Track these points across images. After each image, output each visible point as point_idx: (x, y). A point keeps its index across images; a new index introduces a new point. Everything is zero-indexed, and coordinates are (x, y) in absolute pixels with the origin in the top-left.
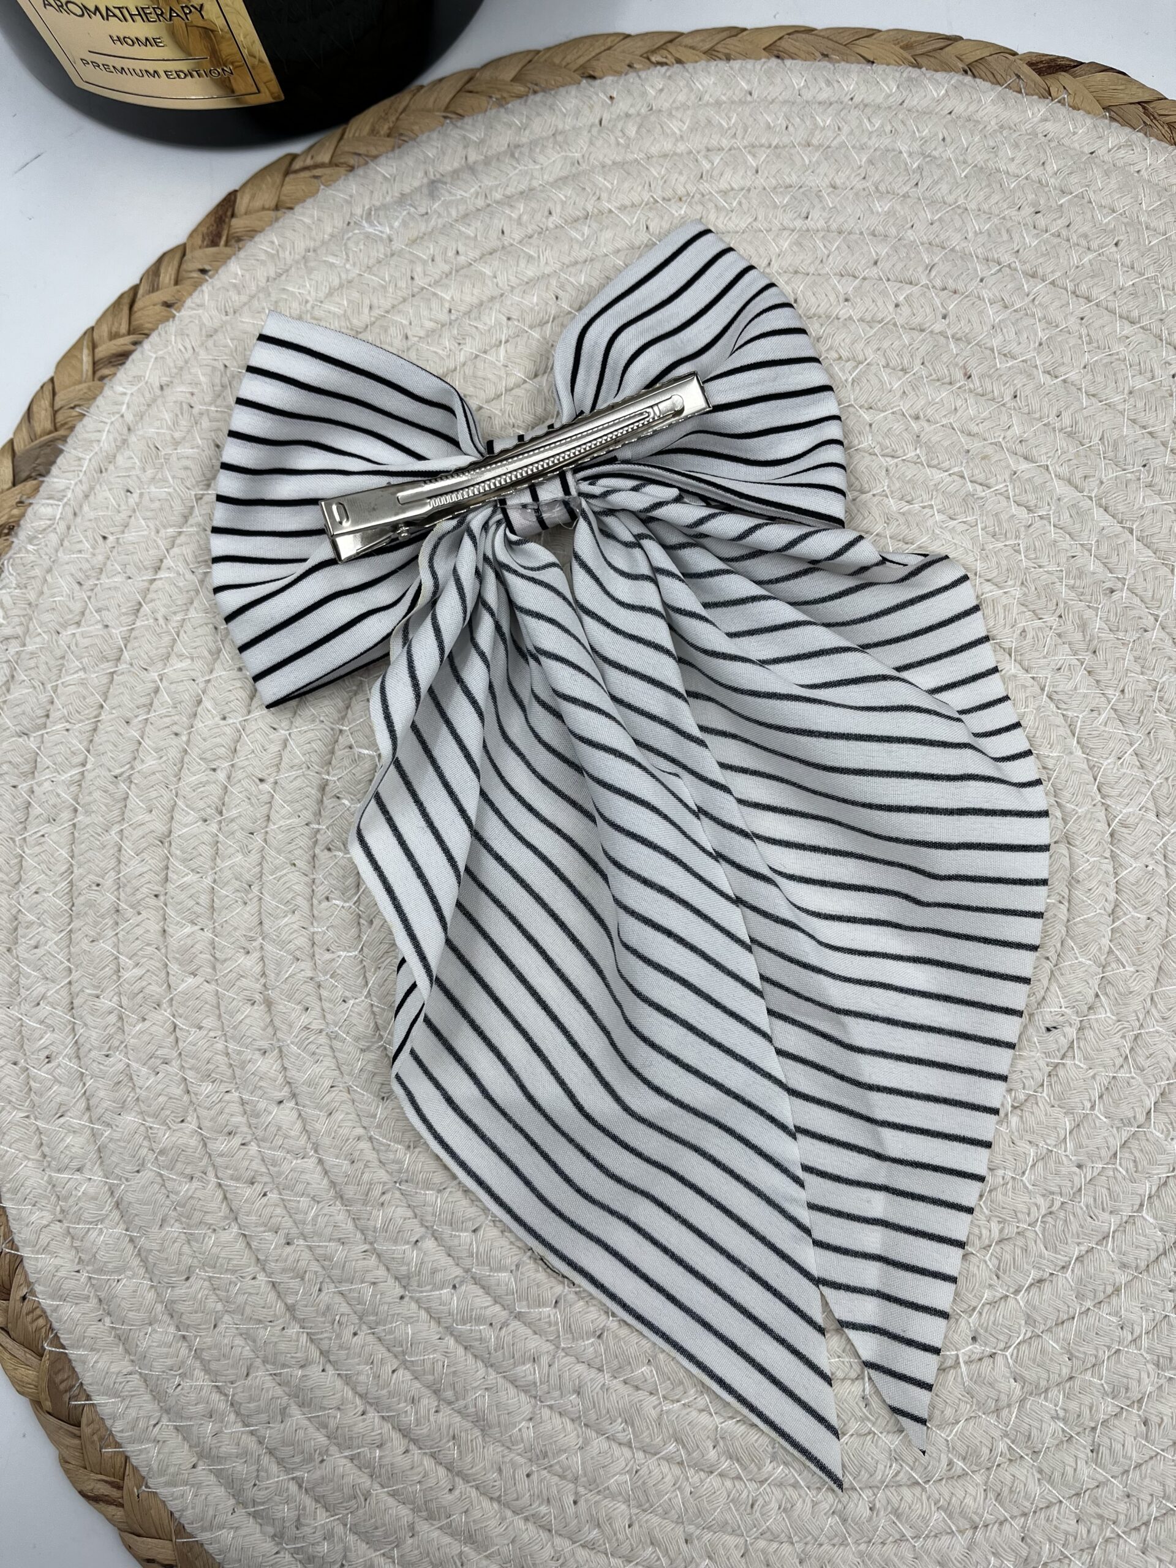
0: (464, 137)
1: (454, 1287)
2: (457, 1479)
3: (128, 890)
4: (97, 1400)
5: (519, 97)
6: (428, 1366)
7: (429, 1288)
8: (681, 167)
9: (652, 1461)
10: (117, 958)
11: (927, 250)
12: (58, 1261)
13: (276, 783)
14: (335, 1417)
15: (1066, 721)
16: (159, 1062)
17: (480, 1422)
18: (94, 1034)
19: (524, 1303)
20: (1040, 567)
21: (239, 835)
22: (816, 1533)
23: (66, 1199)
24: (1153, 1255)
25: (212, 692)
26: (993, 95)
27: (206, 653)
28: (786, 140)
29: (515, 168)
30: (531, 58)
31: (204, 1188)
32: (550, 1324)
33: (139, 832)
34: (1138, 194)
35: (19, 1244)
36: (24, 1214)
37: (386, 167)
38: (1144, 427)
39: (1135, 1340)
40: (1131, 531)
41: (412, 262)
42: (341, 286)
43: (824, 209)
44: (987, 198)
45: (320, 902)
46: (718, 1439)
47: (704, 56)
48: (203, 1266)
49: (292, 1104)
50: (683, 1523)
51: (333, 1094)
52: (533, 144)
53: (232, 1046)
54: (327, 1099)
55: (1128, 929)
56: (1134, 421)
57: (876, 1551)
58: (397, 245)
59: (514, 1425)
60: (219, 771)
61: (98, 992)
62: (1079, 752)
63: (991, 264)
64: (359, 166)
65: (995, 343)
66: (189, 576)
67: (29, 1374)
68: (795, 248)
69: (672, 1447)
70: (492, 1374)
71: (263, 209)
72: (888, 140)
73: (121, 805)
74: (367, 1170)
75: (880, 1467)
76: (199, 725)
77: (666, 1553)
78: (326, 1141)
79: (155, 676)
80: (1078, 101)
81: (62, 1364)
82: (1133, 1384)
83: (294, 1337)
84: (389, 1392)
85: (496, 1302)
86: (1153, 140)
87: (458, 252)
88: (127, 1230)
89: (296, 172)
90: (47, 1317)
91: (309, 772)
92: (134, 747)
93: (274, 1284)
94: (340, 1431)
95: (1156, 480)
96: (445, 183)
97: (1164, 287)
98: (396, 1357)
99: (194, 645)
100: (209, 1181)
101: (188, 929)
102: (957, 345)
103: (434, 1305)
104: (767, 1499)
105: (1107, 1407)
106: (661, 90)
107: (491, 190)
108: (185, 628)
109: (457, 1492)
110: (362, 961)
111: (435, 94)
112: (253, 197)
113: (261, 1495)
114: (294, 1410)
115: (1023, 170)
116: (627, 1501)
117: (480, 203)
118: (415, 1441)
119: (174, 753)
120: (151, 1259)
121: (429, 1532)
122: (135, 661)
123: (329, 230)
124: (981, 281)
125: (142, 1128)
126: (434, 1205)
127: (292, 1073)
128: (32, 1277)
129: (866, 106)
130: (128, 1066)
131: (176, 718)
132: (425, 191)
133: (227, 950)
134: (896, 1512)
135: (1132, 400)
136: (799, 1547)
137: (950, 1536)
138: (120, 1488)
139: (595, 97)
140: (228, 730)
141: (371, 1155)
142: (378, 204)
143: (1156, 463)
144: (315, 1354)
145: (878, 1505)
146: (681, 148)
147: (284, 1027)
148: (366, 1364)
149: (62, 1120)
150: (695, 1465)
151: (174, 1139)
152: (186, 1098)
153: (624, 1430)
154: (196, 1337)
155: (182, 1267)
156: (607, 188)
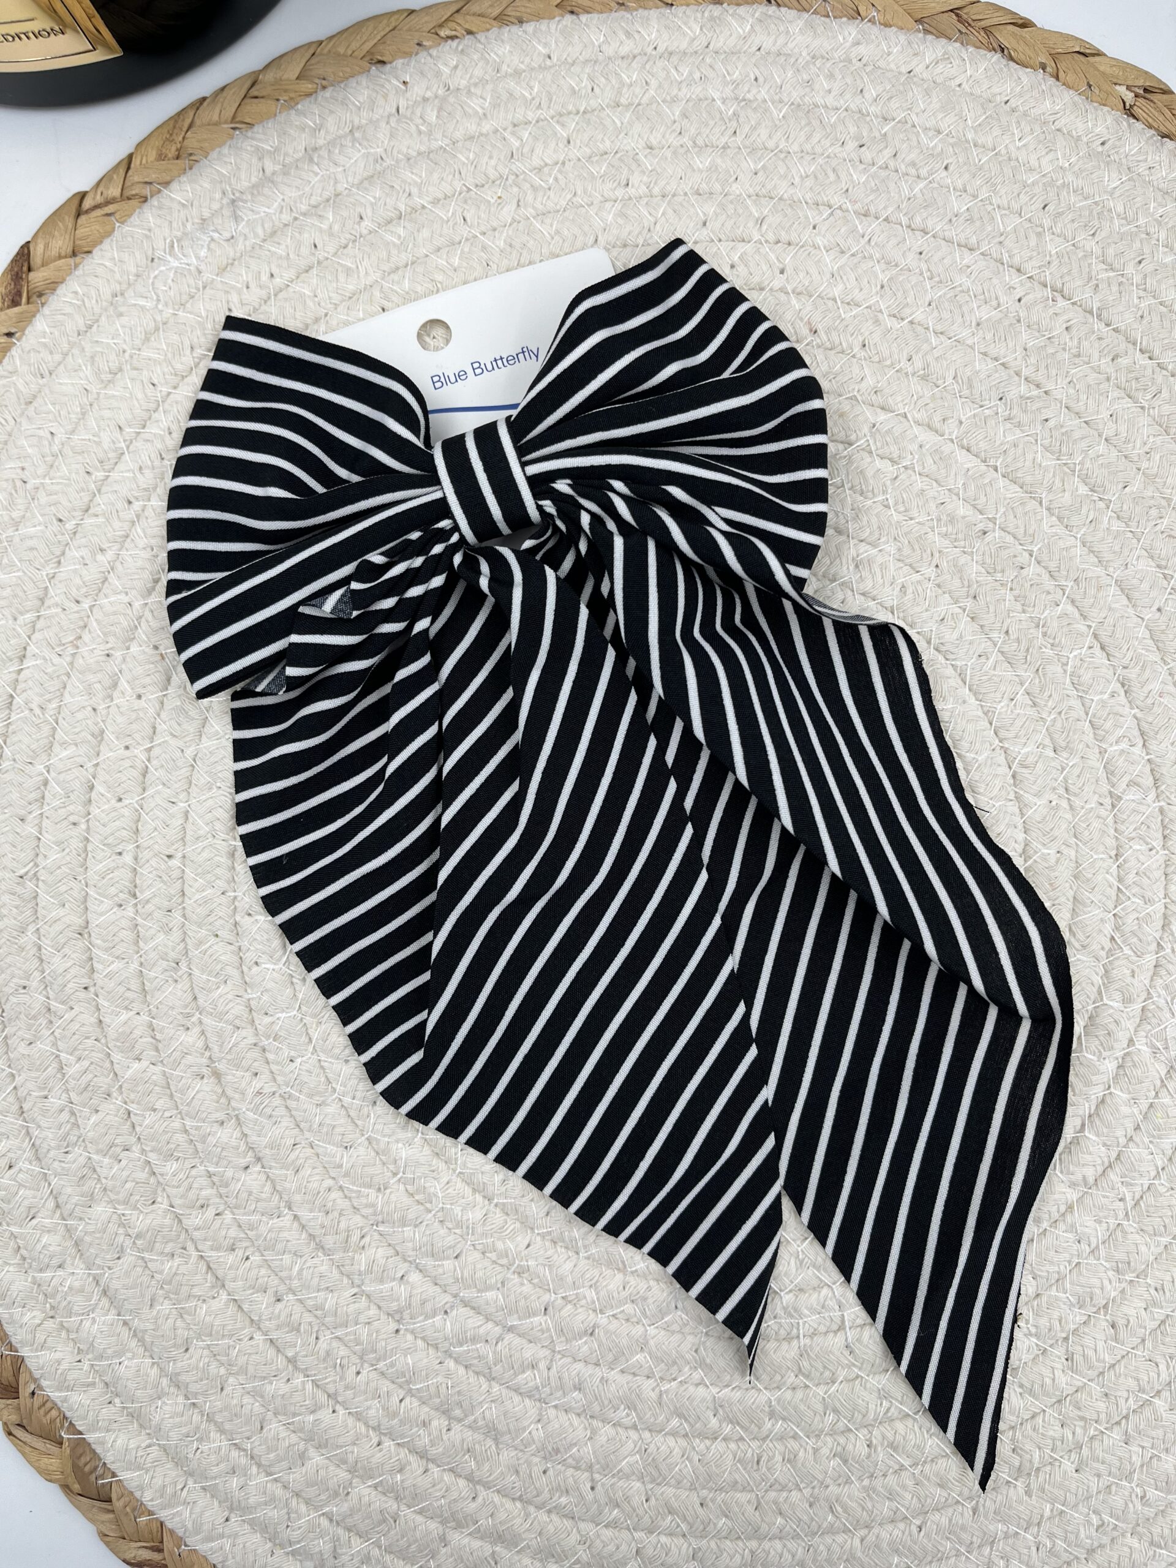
0: (257, 148)
1: (446, 1312)
2: (478, 1487)
3: (55, 987)
4: (123, 1475)
5: (309, 95)
6: (433, 1390)
7: (421, 1318)
8: (489, 148)
9: (659, 1439)
10: (58, 1056)
11: (755, 201)
12: (58, 1355)
13: (184, 857)
14: (353, 1452)
15: (955, 670)
16: (119, 1150)
17: (493, 1432)
18: (50, 1136)
19: (516, 1316)
20: (911, 519)
21: (157, 914)
22: (820, 1477)
23: (53, 1296)
24: (1100, 1169)
25: (102, 775)
26: (801, 23)
27: (90, 737)
28: (593, 103)
29: (317, 174)
30: (314, 50)
31: (187, 1263)
32: (542, 1331)
33: (58, 927)
34: (961, 111)
35: (18, 1346)
36: (16, 1317)
37: (180, 192)
38: (996, 359)
39: (1093, 1251)
40: (996, 470)
41: (227, 292)
42: (157, 329)
43: (643, 172)
44: (808, 138)
45: (250, 969)
46: (717, 1406)
47: (494, 23)
48: (199, 1337)
49: (258, 1168)
50: (695, 1489)
51: (297, 1152)
52: (332, 143)
53: (188, 1123)
54: (293, 1156)
55: (1040, 866)
56: (985, 354)
57: (878, 1483)
58: (207, 276)
59: (524, 1429)
60: (124, 854)
61: (46, 1093)
62: (972, 700)
63: (821, 208)
64: (152, 196)
65: (837, 292)
66: (56, 660)
67: (53, 1463)
68: (620, 221)
69: (675, 1422)
70: (496, 1388)
71: (60, 257)
72: (700, 89)
73: (33, 904)
74: (342, 1218)
75: (872, 1407)
76: (95, 811)
77: (684, 1519)
78: (297, 1198)
79: (41, 768)
80: (888, 17)
81: (81, 1447)
82: (1098, 1291)
83: (300, 1387)
84: (401, 1420)
85: (488, 1319)
86: (971, 49)
87: (272, 275)
88: (119, 1315)
89: (87, 212)
90: (59, 1409)
91: (215, 841)
92: (35, 843)
93: (271, 1340)
94: (359, 1465)
95: (1014, 412)
96: (245, 201)
97: (999, 207)
98: (401, 1387)
99: (77, 730)
100: (190, 1255)
101: (124, 1016)
102: (799, 300)
103: (428, 1333)
104: (771, 1454)
105: (1076, 1317)
106: (456, 67)
107: (295, 202)
108: (62, 714)
109: (480, 1499)
110: (301, 1019)
111: (219, 105)
112: (46, 246)
113: (295, 1535)
114: (312, 1452)
115: (842, 102)
116: (641, 1478)
117: (286, 217)
118: (433, 1461)
119: (76, 844)
120: (148, 1339)
121: (459, 1539)
122: (17, 757)
123: (133, 270)
124: (814, 228)
125: (115, 1217)
126: (413, 1240)
127: (253, 1138)
128: (37, 1374)
129: (671, 54)
130: (90, 1158)
131: (71, 808)
132: (226, 212)
133: (166, 1031)
134: (893, 1446)
135: (981, 332)
136: (807, 1492)
137: (945, 1460)
138: (160, 1550)
139: (387, 86)
140: (126, 812)
141: (342, 1203)
142: (179, 234)
143: (1013, 394)
144: (322, 1398)
145: (874, 1441)
146: (486, 127)
147: (237, 1096)
148: (373, 1398)
149: (34, 1222)
150: (700, 1435)
151: (148, 1222)
152: (152, 1180)
153: (628, 1415)
154: (205, 1402)
155: (179, 1341)
156: (416, 182)
